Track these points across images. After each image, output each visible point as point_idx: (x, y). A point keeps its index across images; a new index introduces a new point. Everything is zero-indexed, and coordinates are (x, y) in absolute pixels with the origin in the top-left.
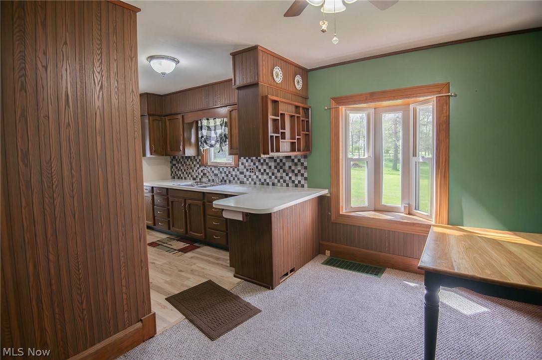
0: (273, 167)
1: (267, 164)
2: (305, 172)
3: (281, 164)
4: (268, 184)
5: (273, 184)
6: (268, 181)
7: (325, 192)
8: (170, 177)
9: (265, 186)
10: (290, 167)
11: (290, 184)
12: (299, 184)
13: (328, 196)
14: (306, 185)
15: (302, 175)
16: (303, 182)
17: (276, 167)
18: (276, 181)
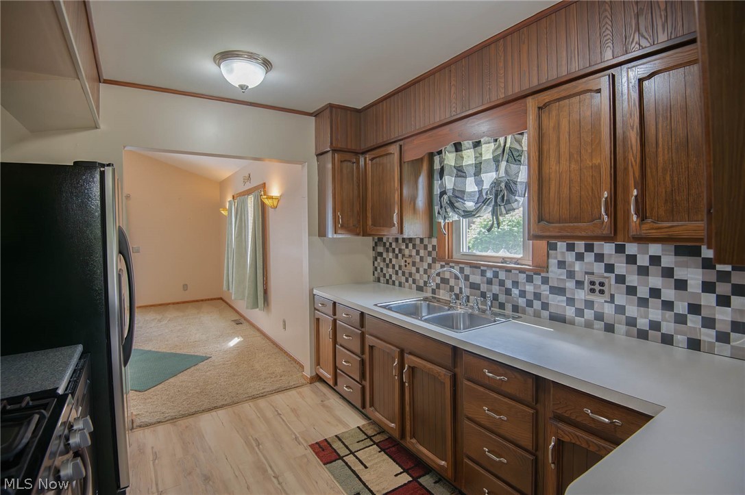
4: (668, 339)
6: (668, 328)
8: (372, 278)
9: (655, 345)
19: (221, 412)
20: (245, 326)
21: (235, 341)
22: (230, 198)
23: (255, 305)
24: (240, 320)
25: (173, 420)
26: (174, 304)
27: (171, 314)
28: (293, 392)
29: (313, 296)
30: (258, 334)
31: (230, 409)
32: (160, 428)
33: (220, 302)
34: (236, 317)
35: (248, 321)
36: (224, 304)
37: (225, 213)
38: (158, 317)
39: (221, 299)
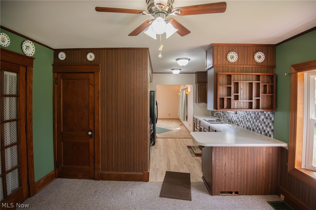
0: (253, 118)
1: (250, 115)
2: (272, 125)
3: (258, 116)
4: (250, 129)
5: (253, 130)
6: (250, 126)
7: (284, 145)
8: (211, 115)
9: (249, 130)
10: (263, 120)
11: (263, 133)
12: (268, 134)
13: (287, 150)
14: (272, 136)
15: (270, 127)
16: (270, 133)
17: (255, 118)
18: (255, 128)
19: (172, 139)
20: (183, 126)
21: (179, 128)
22: (181, 90)
23: (184, 120)
24: (182, 124)
25: (163, 138)
26: (166, 119)
27: (166, 121)
28: (188, 139)
29: (194, 118)
30: (185, 128)
31: (174, 139)
32: (161, 139)
33: (178, 120)
34: (181, 124)
35: (183, 124)
36: (179, 120)
37: (180, 94)
38: (163, 121)
39: (179, 119)
